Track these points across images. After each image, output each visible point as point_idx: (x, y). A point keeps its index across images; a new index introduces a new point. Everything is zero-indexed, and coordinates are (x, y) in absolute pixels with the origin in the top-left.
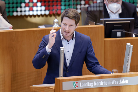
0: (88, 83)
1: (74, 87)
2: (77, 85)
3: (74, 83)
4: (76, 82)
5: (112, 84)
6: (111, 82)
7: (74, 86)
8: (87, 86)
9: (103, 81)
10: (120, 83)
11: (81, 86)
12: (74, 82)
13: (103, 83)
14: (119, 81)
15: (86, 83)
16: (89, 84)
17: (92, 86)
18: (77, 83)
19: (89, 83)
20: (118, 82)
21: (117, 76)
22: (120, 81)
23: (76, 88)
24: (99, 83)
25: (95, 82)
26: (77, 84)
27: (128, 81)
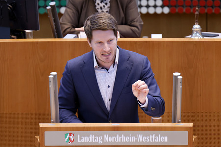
0: (93, 137)
1: (67, 142)
2: (72, 139)
3: (66, 135)
4: (70, 134)
5: (139, 141)
6: (136, 137)
7: (66, 140)
8: (91, 141)
9: (120, 135)
10: (152, 140)
11: (79, 141)
12: (66, 132)
13: (121, 139)
14: (151, 137)
15: (89, 136)
16: (95, 139)
17: (100, 142)
18: (72, 135)
19: (95, 136)
20: (149, 138)
21: (148, 127)
22: (154, 137)
23: (71, 144)
24: (113, 138)
25: (105, 135)
26: (71, 137)
27: (167, 137)
